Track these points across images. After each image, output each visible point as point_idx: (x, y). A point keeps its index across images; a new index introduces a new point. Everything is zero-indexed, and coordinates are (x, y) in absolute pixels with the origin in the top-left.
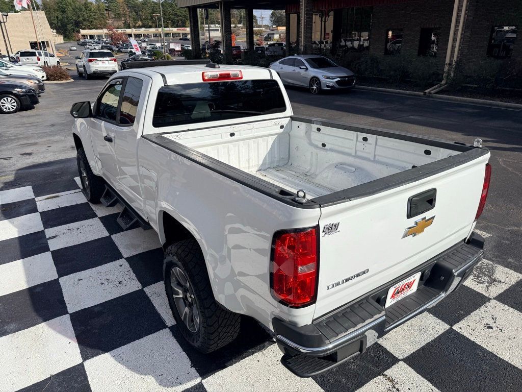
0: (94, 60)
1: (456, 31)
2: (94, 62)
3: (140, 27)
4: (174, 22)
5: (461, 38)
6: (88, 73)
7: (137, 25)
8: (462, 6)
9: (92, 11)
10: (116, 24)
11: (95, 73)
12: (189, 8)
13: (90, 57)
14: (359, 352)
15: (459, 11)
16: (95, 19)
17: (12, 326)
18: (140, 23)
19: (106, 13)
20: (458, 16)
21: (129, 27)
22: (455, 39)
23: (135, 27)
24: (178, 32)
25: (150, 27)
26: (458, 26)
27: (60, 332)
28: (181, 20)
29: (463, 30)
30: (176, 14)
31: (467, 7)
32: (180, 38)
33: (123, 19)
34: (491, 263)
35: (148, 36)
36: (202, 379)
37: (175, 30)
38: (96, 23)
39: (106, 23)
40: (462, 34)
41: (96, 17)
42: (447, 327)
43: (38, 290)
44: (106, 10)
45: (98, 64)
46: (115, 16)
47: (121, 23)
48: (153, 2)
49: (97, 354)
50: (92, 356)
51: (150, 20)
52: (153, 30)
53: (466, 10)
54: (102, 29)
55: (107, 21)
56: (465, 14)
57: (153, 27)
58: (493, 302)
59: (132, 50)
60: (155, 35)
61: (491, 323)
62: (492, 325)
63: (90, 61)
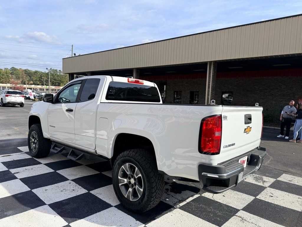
0: (9, 95)
1: (209, 91)
2: (9, 97)
3: (31, 84)
4: (53, 83)
5: (211, 94)
6: (4, 103)
7: (30, 83)
8: (210, 81)
9: (2, 73)
10: (16, 81)
11: (9, 103)
12: (69, 74)
13: (7, 94)
14: (235, 185)
15: (209, 82)
16: (3, 78)
17: (10, 212)
18: (32, 82)
19: (10, 75)
20: (209, 85)
21: (25, 84)
22: (208, 95)
23: (28, 84)
24: (55, 89)
25: (38, 85)
26: (209, 89)
27: (45, 213)
28: (58, 82)
29: (211, 91)
30: (55, 79)
31: (212, 81)
32: (56, 92)
33: (21, 79)
34: (260, 176)
35: (36, 89)
36: (146, 225)
37: (53, 87)
38: (3, 80)
39: (9, 80)
40: (211, 92)
41: (3, 77)
42: (254, 198)
43: (19, 196)
44: (11, 74)
45: (12, 98)
46: (16, 77)
47: (20, 81)
48: (41, 72)
49: (76, 220)
50: (74, 221)
51: (38, 81)
52: (40, 87)
53: (212, 82)
54: (6, 83)
55: (11, 80)
56: (212, 84)
57: (40, 85)
58: (268, 188)
59: (26, 95)
60: (41, 89)
61: (272, 195)
62: (273, 196)
63: (7, 96)
